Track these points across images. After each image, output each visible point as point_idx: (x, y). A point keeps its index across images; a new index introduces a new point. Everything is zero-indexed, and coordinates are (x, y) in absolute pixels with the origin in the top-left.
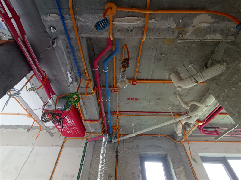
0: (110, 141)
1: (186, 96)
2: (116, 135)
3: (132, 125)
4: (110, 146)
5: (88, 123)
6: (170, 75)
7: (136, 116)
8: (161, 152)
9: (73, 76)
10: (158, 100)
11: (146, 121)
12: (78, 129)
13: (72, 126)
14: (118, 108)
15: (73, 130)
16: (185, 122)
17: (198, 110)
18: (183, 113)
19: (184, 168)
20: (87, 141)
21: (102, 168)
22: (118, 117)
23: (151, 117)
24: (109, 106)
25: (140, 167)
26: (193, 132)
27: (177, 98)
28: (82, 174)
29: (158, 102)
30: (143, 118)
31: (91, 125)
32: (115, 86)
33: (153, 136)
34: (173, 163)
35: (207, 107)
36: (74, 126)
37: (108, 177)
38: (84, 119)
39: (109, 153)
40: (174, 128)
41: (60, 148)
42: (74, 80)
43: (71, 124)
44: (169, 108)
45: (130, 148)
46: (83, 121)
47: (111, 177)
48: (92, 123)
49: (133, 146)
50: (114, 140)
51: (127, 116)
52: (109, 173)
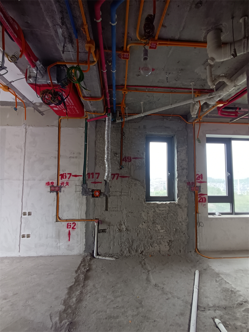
0: (114, 121)
1: (219, 67)
2: (120, 115)
3: (141, 103)
4: (114, 126)
5: (88, 101)
6: (208, 33)
7: (148, 93)
8: (169, 133)
9: (66, 33)
10: (180, 72)
11: (159, 99)
12: (76, 109)
13: (69, 104)
14: (126, 82)
15: (70, 109)
16: (205, 102)
17: (224, 90)
18: (207, 90)
19: (187, 147)
20: (86, 121)
21: (108, 147)
22: (126, 93)
23: (165, 94)
24: (115, 78)
25: (145, 147)
26: (210, 113)
27: (206, 69)
28: (88, 152)
29: (180, 74)
30: (155, 94)
31: (92, 103)
32: (125, 49)
33: (163, 116)
34: (178, 143)
35: (235, 86)
36: (71, 104)
37: (114, 154)
38: (83, 95)
39: (114, 133)
40: (189, 108)
41: (57, 128)
42: (67, 40)
43: (68, 102)
44: (191, 84)
45: (136, 129)
46: (82, 99)
47: (117, 154)
48: (93, 101)
49: (139, 127)
50: (118, 120)
51: (136, 92)
52: (115, 151)
